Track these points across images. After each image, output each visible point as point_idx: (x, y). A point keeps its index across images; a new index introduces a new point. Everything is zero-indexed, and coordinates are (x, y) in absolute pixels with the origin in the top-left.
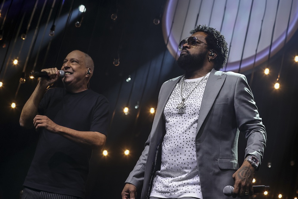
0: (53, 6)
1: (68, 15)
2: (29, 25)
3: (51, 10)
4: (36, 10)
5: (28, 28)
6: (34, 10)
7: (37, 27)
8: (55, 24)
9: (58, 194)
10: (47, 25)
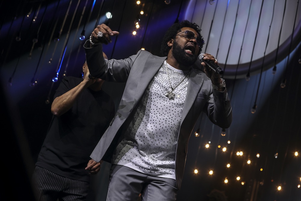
0: (83, 13)
1: (96, 21)
2: (61, 30)
3: (82, 17)
4: (68, 16)
5: (60, 33)
6: (66, 16)
7: (69, 32)
8: (85, 29)
9: (81, 181)
10: (77, 30)
